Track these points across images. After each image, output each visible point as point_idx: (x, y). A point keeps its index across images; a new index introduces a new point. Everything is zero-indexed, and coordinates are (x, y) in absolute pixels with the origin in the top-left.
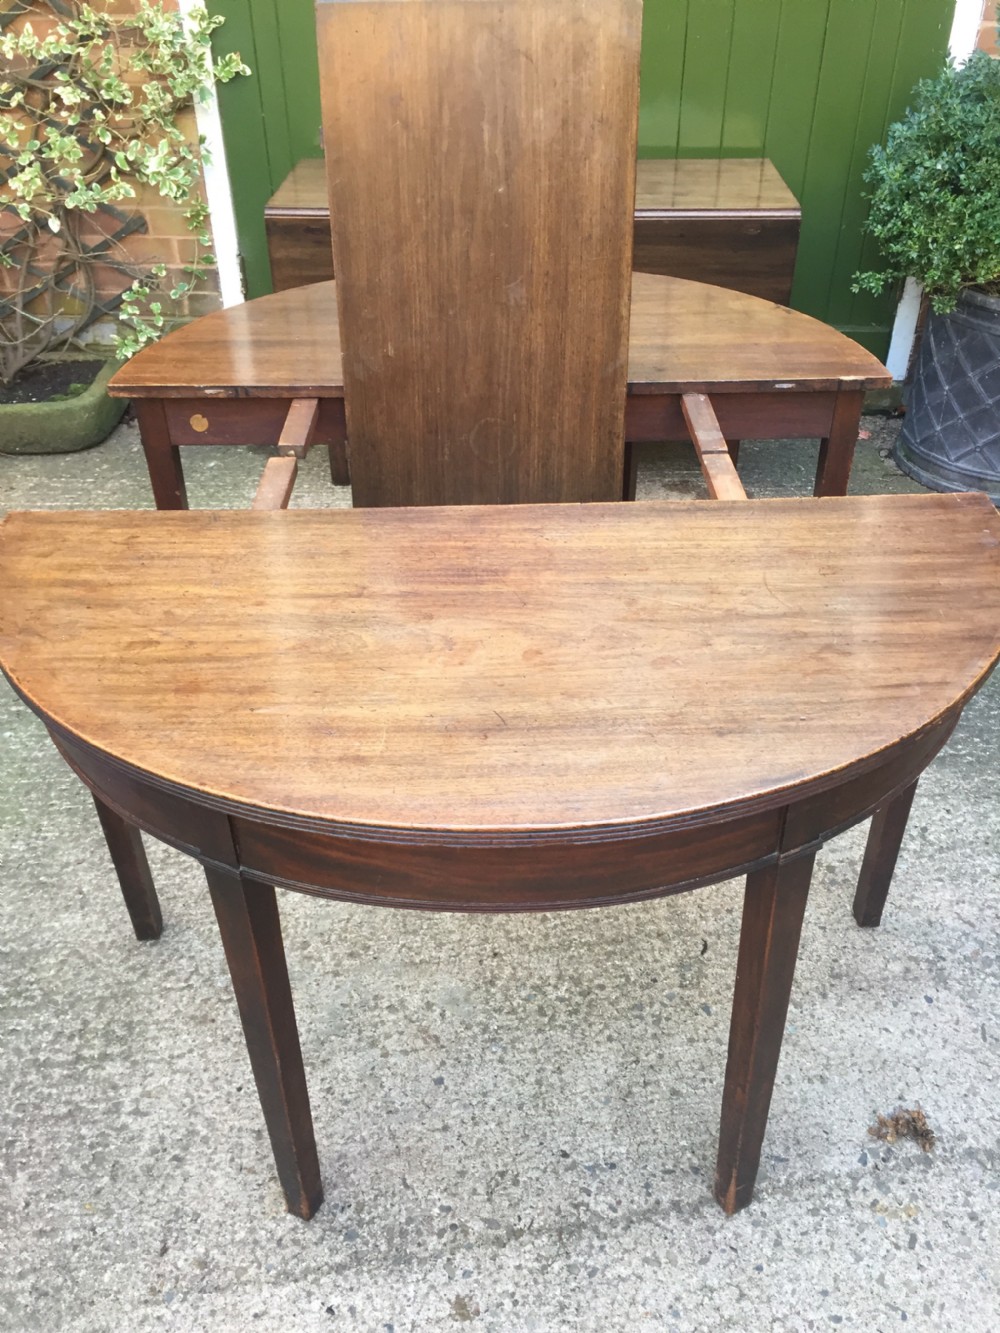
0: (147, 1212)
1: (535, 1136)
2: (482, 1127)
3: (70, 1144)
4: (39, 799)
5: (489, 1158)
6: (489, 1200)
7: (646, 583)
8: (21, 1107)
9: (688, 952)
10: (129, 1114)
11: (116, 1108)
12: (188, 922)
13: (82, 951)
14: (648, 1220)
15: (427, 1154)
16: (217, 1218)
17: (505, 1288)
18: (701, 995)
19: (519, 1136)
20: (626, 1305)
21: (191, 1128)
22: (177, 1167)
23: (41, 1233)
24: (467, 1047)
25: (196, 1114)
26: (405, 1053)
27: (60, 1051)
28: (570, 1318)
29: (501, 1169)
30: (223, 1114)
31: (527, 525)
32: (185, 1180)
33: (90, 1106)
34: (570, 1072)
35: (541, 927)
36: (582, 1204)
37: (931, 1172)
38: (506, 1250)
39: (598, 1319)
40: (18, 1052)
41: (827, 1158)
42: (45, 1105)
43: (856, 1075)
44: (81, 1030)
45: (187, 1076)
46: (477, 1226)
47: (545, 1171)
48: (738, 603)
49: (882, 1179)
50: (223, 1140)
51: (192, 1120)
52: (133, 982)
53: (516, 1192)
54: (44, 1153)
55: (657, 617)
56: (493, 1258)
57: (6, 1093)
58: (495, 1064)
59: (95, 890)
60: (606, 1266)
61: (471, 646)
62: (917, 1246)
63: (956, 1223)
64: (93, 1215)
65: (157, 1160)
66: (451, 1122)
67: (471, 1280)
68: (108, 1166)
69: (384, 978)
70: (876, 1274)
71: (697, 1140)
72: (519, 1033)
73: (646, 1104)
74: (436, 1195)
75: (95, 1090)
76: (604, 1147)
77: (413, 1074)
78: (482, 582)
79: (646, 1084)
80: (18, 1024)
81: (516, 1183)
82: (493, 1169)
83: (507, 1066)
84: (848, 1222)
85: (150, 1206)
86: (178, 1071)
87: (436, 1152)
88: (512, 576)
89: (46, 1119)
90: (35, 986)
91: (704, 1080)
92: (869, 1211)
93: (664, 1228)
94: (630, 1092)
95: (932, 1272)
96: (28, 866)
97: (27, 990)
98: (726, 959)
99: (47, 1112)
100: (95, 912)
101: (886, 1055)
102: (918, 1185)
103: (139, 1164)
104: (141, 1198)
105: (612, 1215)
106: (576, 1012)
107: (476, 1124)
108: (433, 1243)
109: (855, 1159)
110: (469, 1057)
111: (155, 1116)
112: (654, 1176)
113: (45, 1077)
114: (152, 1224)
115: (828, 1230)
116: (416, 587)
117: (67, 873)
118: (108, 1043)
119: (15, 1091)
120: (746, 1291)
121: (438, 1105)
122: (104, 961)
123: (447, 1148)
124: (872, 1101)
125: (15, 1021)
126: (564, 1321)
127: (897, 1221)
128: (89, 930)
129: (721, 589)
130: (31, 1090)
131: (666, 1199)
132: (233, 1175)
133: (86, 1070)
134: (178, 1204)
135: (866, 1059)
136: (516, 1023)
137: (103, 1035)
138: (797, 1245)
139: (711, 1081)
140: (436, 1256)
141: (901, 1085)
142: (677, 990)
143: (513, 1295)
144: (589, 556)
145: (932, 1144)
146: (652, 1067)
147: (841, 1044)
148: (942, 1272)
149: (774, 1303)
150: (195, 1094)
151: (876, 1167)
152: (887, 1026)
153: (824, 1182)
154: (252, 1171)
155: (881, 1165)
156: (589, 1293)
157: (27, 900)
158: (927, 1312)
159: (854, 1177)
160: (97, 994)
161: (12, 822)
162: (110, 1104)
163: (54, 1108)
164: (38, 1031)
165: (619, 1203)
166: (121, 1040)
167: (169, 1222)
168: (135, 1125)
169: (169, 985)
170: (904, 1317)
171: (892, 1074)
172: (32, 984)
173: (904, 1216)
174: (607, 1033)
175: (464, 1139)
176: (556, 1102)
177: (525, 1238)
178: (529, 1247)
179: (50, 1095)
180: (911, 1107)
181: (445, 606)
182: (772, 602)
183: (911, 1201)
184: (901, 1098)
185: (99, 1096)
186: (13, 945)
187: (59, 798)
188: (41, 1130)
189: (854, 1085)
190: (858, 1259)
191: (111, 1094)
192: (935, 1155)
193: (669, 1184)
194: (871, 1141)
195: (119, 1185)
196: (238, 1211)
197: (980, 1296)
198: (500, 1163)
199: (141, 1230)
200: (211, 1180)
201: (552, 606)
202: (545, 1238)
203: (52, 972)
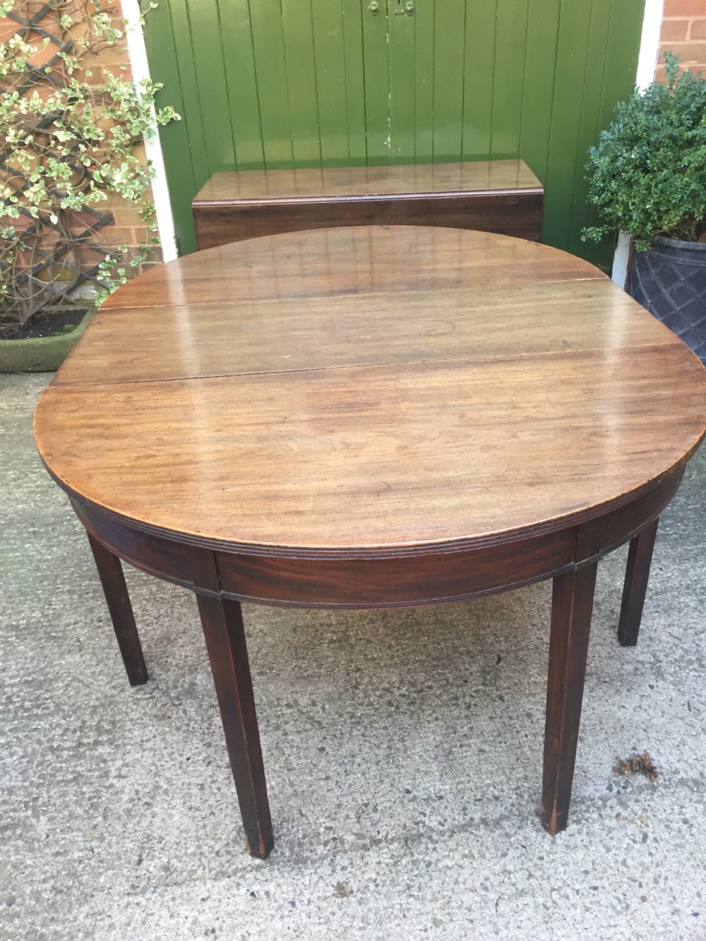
0: (128, 838)
1: (388, 780)
2: (352, 777)
3: (75, 798)
4: (49, 585)
5: (357, 795)
6: (358, 822)
7: (470, 405)
8: (42, 776)
9: (488, 663)
10: (115, 777)
11: (106, 774)
12: (150, 657)
13: (81, 677)
14: (466, 831)
15: (315, 795)
16: (175, 839)
17: (370, 876)
18: (497, 689)
19: (377, 781)
20: (452, 884)
21: (156, 785)
22: (147, 809)
23: (57, 854)
24: (340, 727)
25: (159, 776)
26: (299, 732)
27: (67, 740)
28: (415, 893)
29: (365, 802)
30: (177, 775)
31: (388, 377)
32: (153, 817)
33: (88, 774)
34: (410, 741)
35: (388, 651)
36: (421, 822)
37: (656, 794)
38: (370, 853)
39: (433, 893)
40: (39, 742)
41: (585, 787)
42: (58, 774)
43: (604, 736)
44: (81, 727)
45: (153, 753)
46: (350, 838)
47: (395, 802)
48: (531, 412)
49: (623, 800)
50: (178, 791)
51: (157, 779)
52: (115, 696)
53: (376, 816)
54: (58, 804)
55: (480, 423)
56: (362, 858)
57: (32, 768)
58: (360, 737)
59: (88, 639)
60: (438, 860)
61: (361, 446)
62: (648, 840)
63: (674, 825)
64: (92, 841)
65: (134, 805)
66: (331, 774)
67: (347, 872)
68: (101, 810)
69: (283, 687)
70: (620, 859)
71: (497, 780)
72: (375, 718)
73: (462, 758)
74: (322, 820)
75: (91, 764)
76: (434, 786)
77: (305, 746)
78: (364, 410)
79: (461, 746)
80: (39, 725)
81: (375, 810)
82: (360, 802)
83: (368, 739)
84: (601, 827)
85: (130, 833)
86: (147, 749)
87: (321, 793)
88: (382, 406)
89: (59, 782)
90: (49, 701)
91: (501, 742)
92: (615, 820)
93: (476, 835)
94: (451, 751)
95: (658, 857)
96: (43, 626)
97: (44, 703)
98: (513, 667)
99: (59, 778)
100: (89, 653)
101: (623, 722)
102: (648, 803)
103: (123, 808)
104: (124, 829)
105: (441, 828)
106: (413, 703)
107: (347, 775)
108: (321, 850)
109: (604, 788)
110: (342, 733)
111: (132, 778)
112: (469, 802)
113: (57, 757)
114: (132, 845)
115: (587, 833)
116: (320, 415)
117: (69, 630)
118: (100, 734)
119: (37, 766)
120: (533, 873)
121: (322, 764)
122: (95, 683)
123: (329, 790)
124: (615, 751)
125: (38, 722)
126: (410, 896)
127: (634, 826)
128: (84, 665)
129: (520, 405)
130: (48, 765)
131: (477, 817)
132: (185, 812)
133: (85, 751)
134: (148, 832)
135: (610, 725)
136: (373, 712)
137: (96, 730)
138: (566, 843)
139: (505, 743)
140: (323, 858)
141: (634, 740)
142: (481, 687)
143: (375, 880)
144: (431, 392)
145: (656, 776)
146: (465, 735)
147: (593, 716)
148: (666, 857)
149: (552, 879)
150: (159, 764)
151: (619, 792)
152: (623, 704)
153: (584, 803)
154: (197, 809)
155: (622, 791)
156: (427, 878)
157: (43, 648)
158: (656, 881)
159: (604, 800)
160: (91, 704)
161: (32, 600)
162: (101, 772)
163: (64, 776)
164: (52, 728)
165: (445, 820)
166: (108, 732)
167: (143, 843)
168: (118, 784)
169: (139, 697)
170: (641, 886)
171: (627, 734)
172: (47, 699)
173: (639, 823)
174: (435, 715)
175: (340, 784)
176: (401, 760)
177: (383, 845)
178: (386, 850)
179: (61, 767)
180: (641, 753)
181: (340, 425)
182: (554, 411)
183: (643, 813)
184: (634, 749)
185: (94, 767)
186: (35, 676)
187: (63, 584)
188: (56, 790)
189: (603, 741)
190: (608, 850)
191: (102, 765)
192: (658, 783)
193: (479, 808)
194: (614, 776)
195: (109, 822)
196: (189, 834)
197: (692, 870)
198: (364, 798)
199: (124, 849)
200: (171, 816)
201: (410, 421)
202: (396, 844)
203: (61, 691)
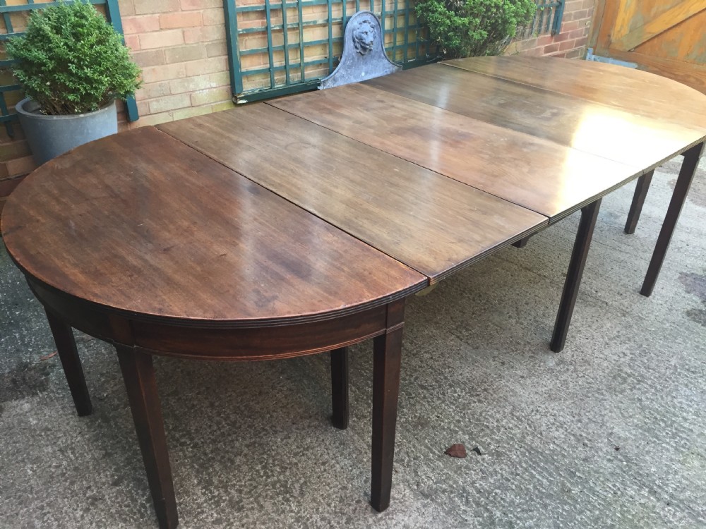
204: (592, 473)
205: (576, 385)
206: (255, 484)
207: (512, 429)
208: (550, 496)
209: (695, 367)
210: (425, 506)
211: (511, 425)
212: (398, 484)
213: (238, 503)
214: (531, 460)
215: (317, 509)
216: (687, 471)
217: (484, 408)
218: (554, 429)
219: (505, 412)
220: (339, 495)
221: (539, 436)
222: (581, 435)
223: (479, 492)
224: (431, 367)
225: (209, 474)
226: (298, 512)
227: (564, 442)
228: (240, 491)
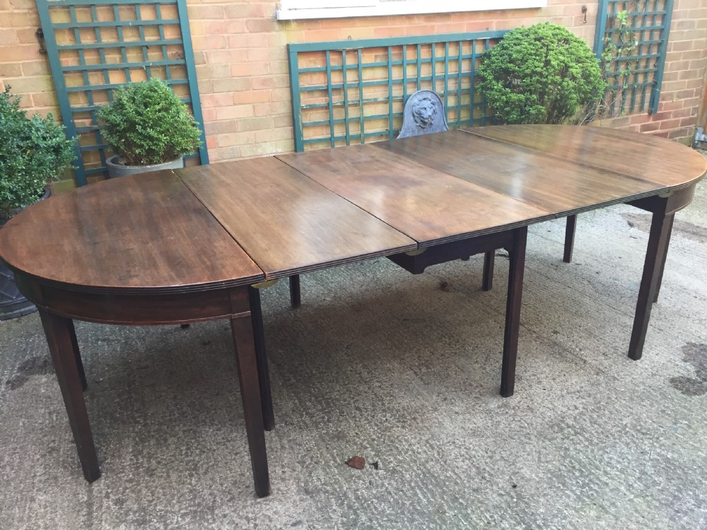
40: (592, 451)
172: (565, 466)
203: (554, 463)
204: (476, 502)
205: (506, 427)
206: (173, 459)
207: (419, 453)
208: (421, 514)
209: (649, 430)
210: (302, 500)
211: (420, 450)
212: (289, 480)
213: (153, 470)
214: (422, 481)
215: (211, 487)
216: (578, 518)
217: (403, 434)
218: (461, 459)
219: (421, 439)
220: (234, 479)
221: (442, 463)
222: (484, 469)
223: (357, 498)
224: (375, 394)
225: (143, 447)
226: (195, 486)
227: (463, 472)
228: (159, 463)
